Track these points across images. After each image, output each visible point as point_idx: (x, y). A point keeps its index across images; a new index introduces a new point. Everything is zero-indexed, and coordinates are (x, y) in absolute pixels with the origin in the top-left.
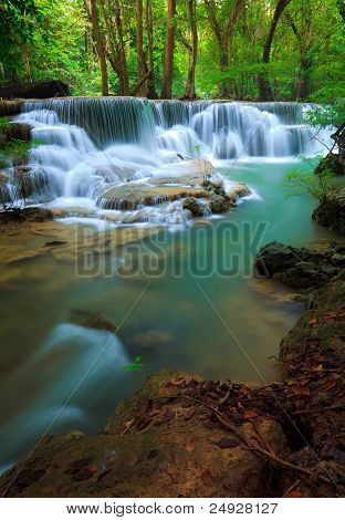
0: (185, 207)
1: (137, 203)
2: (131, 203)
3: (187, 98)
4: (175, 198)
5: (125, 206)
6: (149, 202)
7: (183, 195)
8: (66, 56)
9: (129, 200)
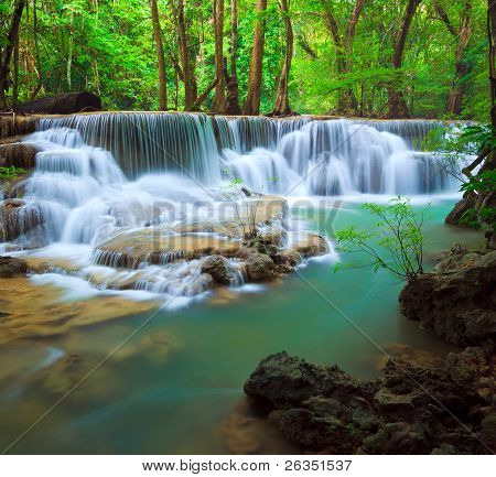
0: (204, 271)
2: (132, 259)
3: (277, 113)
4: (194, 256)
5: (124, 263)
7: (208, 251)
8: (144, 64)
9: (131, 254)
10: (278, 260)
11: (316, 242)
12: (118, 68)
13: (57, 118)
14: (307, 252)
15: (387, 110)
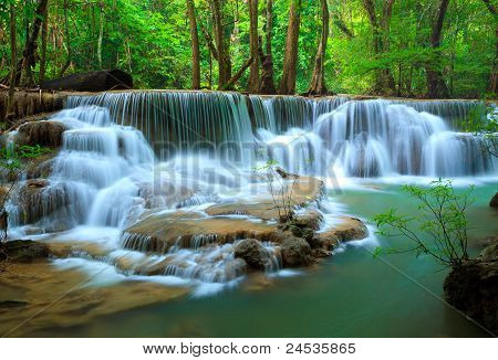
0: (237, 255)
1: (170, 244)
2: (161, 243)
3: (313, 93)
4: (228, 239)
5: (153, 246)
6: (187, 243)
7: (241, 235)
8: (177, 42)
9: (161, 238)
10: (315, 243)
11: (354, 225)
12: (151, 46)
13: (86, 96)
14: (345, 236)
15: (425, 90)
